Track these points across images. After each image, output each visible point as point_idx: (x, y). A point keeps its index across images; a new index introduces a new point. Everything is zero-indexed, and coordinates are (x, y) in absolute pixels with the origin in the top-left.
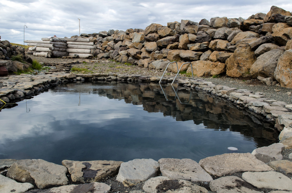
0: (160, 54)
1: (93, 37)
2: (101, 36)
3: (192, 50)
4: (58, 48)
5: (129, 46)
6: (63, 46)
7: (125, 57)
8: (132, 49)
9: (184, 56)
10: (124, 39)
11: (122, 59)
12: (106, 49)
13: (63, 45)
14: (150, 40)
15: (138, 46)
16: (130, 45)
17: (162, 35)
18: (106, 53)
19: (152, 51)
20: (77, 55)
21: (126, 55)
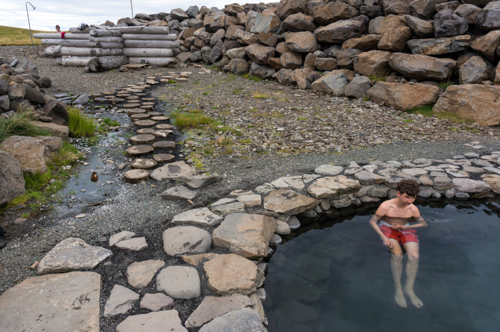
0: (330, 59)
1: (159, 20)
2: (176, 19)
3: (429, 53)
4: (108, 50)
5: (248, 39)
6: (115, 45)
7: (241, 61)
8: (254, 45)
9: (412, 69)
10: (228, 24)
11: (236, 67)
12: (193, 45)
13: (117, 42)
14: (296, 29)
15: (269, 39)
16: (250, 38)
17: (324, 18)
18: (196, 52)
19: (307, 51)
20: (146, 62)
21: (243, 58)
